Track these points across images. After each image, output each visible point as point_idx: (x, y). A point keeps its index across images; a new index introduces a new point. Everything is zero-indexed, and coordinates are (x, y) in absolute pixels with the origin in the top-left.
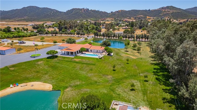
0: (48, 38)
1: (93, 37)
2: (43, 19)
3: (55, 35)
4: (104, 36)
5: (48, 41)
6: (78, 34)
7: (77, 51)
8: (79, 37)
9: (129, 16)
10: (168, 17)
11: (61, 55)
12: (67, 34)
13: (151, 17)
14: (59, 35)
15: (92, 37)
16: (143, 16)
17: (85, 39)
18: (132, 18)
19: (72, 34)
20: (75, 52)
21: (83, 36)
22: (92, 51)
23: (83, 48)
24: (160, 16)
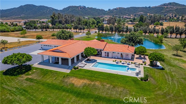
0: (36, 33)
1: (96, 32)
2: (39, 17)
3: (46, 30)
4: (112, 31)
5: (32, 37)
6: (75, 28)
7: (78, 57)
8: (76, 32)
9: (128, 13)
10: (172, 13)
11: (40, 64)
12: (61, 28)
13: (152, 14)
14: (50, 30)
15: (94, 33)
16: (143, 13)
17: (87, 34)
18: (131, 15)
19: (67, 29)
20: (73, 60)
21: (82, 31)
22: (108, 56)
23: (91, 48)
24: (162, 13)
